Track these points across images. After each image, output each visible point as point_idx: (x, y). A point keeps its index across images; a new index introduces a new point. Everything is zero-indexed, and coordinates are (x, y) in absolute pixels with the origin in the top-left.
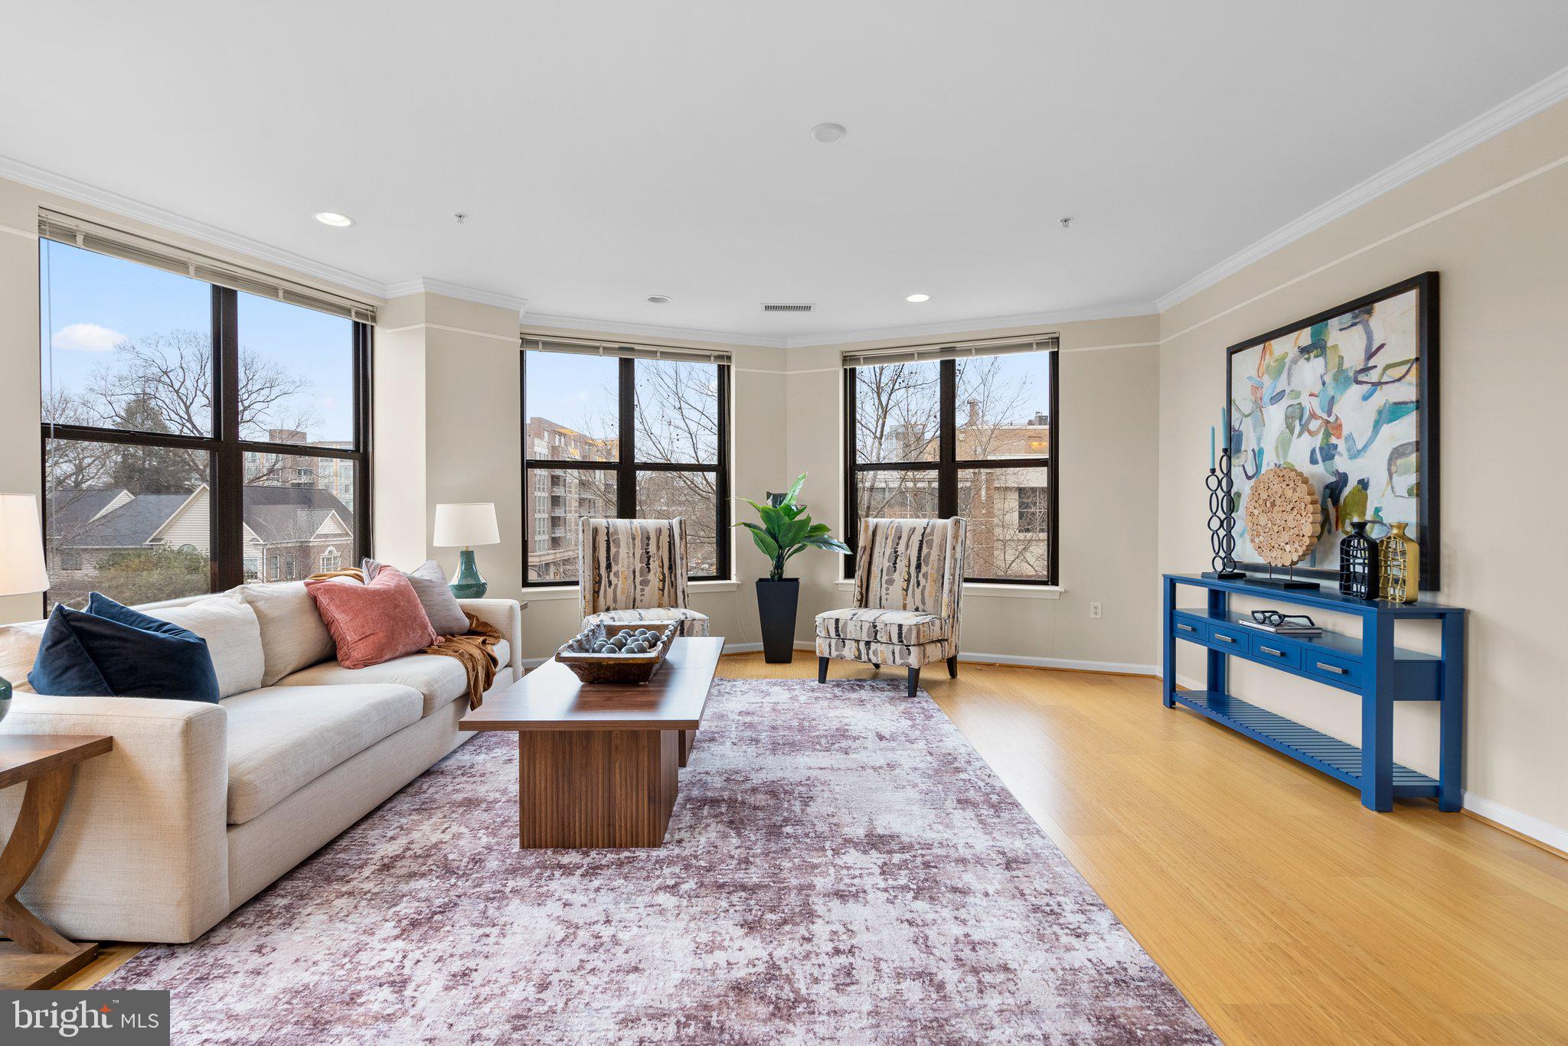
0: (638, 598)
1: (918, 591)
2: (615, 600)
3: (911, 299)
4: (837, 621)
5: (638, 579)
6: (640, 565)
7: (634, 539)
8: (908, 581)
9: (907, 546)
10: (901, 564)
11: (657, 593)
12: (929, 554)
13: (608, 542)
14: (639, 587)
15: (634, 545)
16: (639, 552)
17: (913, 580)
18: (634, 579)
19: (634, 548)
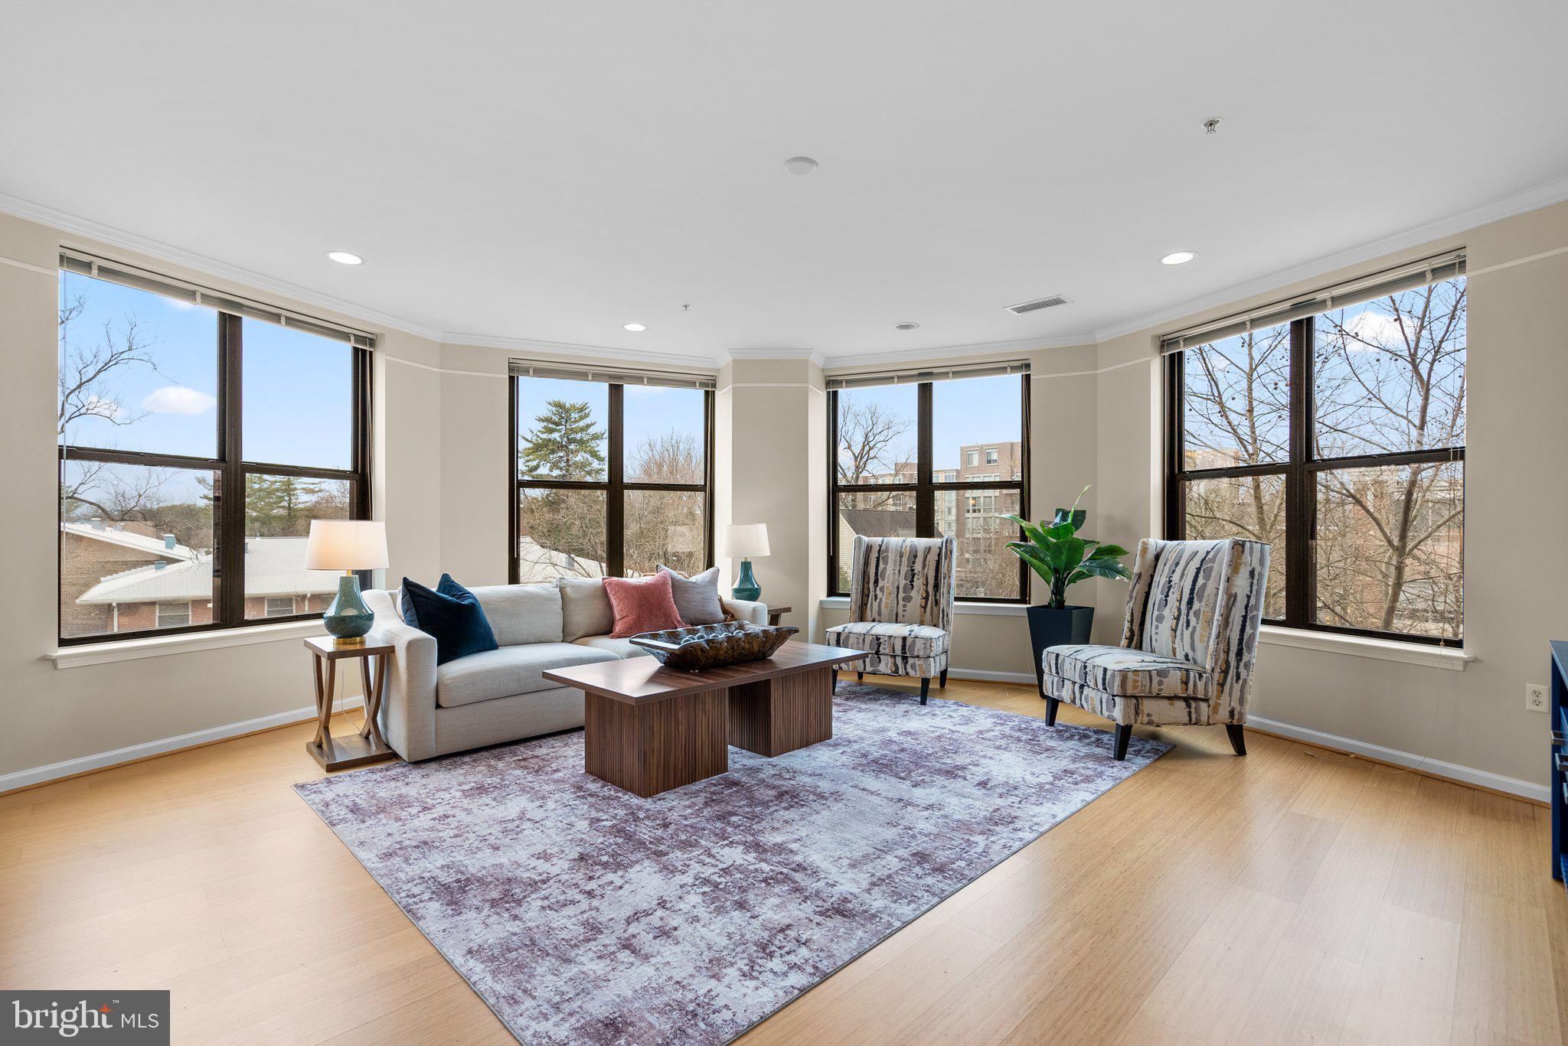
0: (901, 613)
1: (1187, 633)
2: (880, 614)
3: (1167, 261)
4: (1058, 655)
5: (901, 595)
6: (904, 582)
7: (901, 557)
8: (1178, 619)
9: (1183, 574)
10: (1174, 598)
11: (919, 610)
12: (1204, 586)
13: (878, 558)
14: (901, 603)
15: (901, 562)
16: (904, 569)
17: (1183, 618)
18: (898, 595)
19: (900, 566)
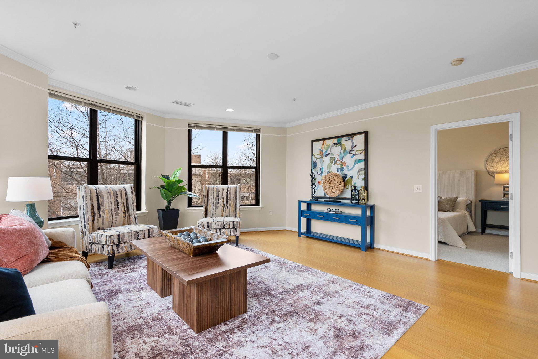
0: (114, 221)
1: (227, 210)
2: (103, 224)
3: (227, 110)
4: (208, 223)
5: (114, 213)
6: (114, 207)
7: (110, 195)
8: (224, 207)
9: (222, 195)
10: (221, 201)
11: (123, 219)
12: (230, 197)
13: (97, 196)
14: (114, 217)
15: (111, 197)
16: (113, 200)
17: (225, 206)
18: (112, 213)
19: (111, 199)
